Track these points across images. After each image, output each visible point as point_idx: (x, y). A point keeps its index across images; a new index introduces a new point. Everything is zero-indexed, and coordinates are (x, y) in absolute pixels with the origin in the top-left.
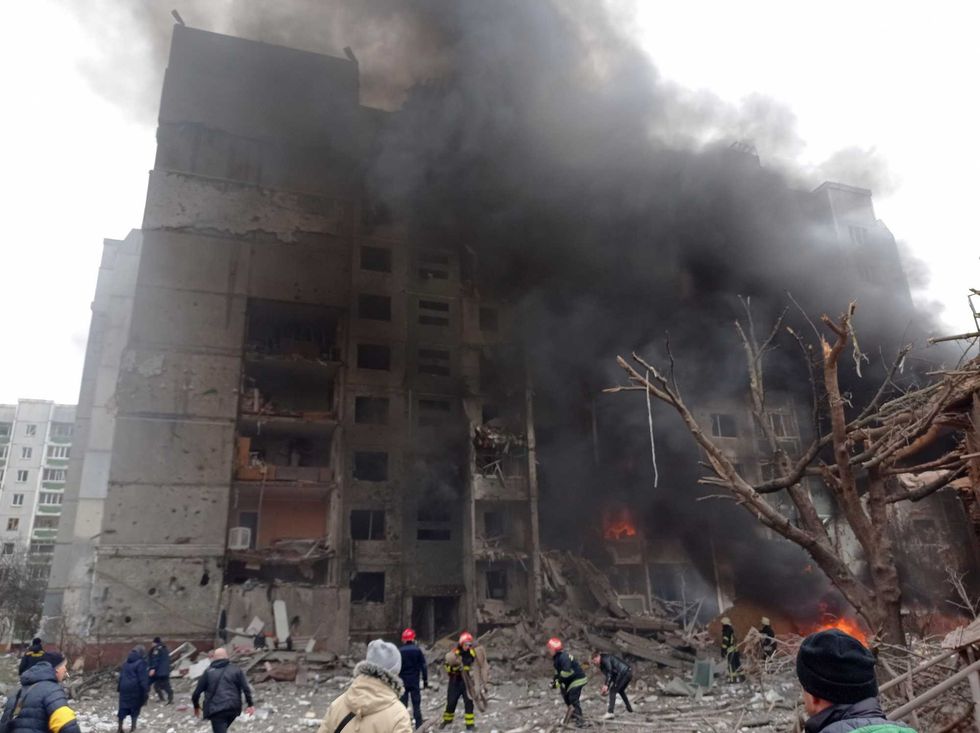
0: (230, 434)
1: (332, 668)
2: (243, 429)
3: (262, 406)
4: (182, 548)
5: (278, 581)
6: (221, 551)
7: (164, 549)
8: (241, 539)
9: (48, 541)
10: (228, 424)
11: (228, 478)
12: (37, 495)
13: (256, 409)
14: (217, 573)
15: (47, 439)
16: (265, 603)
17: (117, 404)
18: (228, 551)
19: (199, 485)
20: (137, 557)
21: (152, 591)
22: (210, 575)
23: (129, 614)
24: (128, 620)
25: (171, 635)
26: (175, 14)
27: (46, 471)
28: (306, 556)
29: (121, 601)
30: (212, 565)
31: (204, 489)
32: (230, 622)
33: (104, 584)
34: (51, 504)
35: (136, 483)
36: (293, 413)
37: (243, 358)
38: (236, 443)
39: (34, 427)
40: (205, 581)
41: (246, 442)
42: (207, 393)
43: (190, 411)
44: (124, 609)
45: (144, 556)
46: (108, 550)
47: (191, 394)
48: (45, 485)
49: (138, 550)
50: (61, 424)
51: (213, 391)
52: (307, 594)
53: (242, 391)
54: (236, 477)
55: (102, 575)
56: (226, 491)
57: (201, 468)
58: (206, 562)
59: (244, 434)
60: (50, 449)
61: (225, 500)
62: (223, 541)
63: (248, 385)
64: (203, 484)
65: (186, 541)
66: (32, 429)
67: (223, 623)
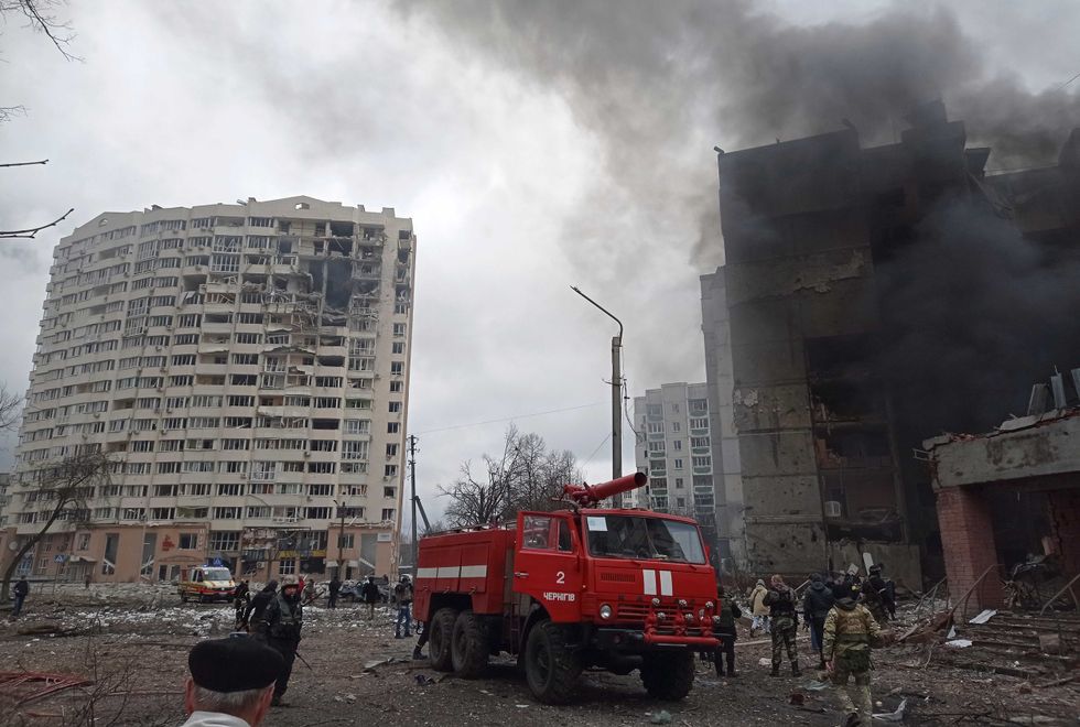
0: (810, 439)
1: (907, 599)
2: (818, 432)
3: (828, 415)
4: (794, 517)
5: (864, 540)
6: (819, 518)
7: (783, 518)
8: (834, 510)
9: (706, 496)
10: (807, 431)
11: (815, 470)
12: (691, 460)
13: (825, 417)
14: (821, 535)
15: (688, 414)
16: (856, 554)
17: (737, 426)
18: (825, 518)
19: (797, 475)
20: (768, 524)
21: (782, 546)
22: (818, 535)
23: (771, 559)
24: (772, 563)
25: (800, 574)
26: (716, 149)
27: (693, 440)
28: (882, 521)
29: (764, 551)
30: (816, 528)
31: (801, 477)
32: (835, 566)
33: (753, 541)
34: (702, 466)
35: (757, 476)
36: (853, 418)
37: (808, 384)
38: (815, 444)
39: (677, 406)
40: (814, 538)
41: (822, 443)
42: (788, 412)
43: (781, 426)
44: (768, 557)
45: (773, 523)
46: (750, 519)
47: (779, 414)
48: (694, 451)
49: (768, 519)
50: (695, 400)
51: (793, 410)
52: (885, 548)
53: (813, 407)
54: (820, 467)
55: (750, 536)
56: (815, 478)
57: (796, 463)
58: (812, 526)
59: (820, 437)
60: (692, 421)
61: (816, 485)
62: (821, 512)
63: (816, 402)
64: (798, 474)
65: (797, 512)
66: (676, 407)
67: (831, 568)
